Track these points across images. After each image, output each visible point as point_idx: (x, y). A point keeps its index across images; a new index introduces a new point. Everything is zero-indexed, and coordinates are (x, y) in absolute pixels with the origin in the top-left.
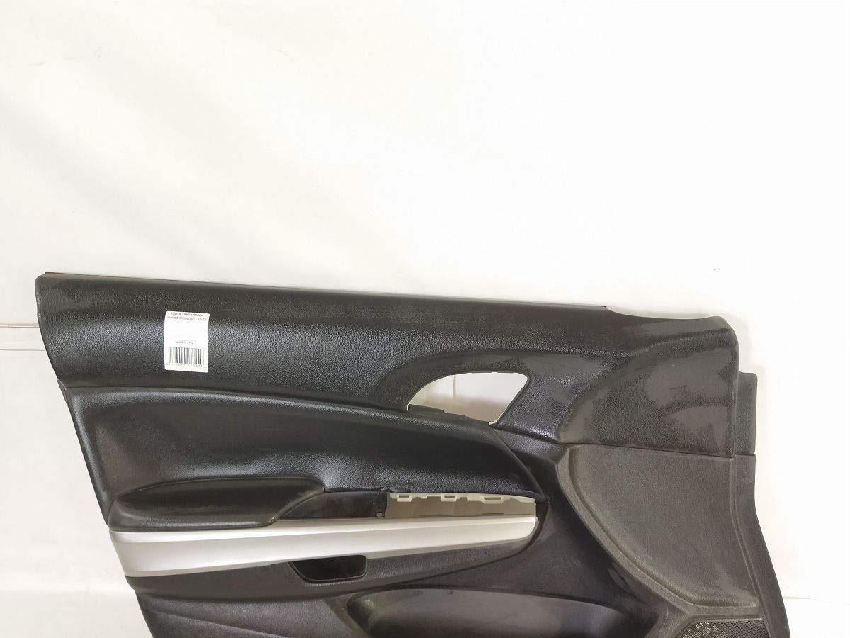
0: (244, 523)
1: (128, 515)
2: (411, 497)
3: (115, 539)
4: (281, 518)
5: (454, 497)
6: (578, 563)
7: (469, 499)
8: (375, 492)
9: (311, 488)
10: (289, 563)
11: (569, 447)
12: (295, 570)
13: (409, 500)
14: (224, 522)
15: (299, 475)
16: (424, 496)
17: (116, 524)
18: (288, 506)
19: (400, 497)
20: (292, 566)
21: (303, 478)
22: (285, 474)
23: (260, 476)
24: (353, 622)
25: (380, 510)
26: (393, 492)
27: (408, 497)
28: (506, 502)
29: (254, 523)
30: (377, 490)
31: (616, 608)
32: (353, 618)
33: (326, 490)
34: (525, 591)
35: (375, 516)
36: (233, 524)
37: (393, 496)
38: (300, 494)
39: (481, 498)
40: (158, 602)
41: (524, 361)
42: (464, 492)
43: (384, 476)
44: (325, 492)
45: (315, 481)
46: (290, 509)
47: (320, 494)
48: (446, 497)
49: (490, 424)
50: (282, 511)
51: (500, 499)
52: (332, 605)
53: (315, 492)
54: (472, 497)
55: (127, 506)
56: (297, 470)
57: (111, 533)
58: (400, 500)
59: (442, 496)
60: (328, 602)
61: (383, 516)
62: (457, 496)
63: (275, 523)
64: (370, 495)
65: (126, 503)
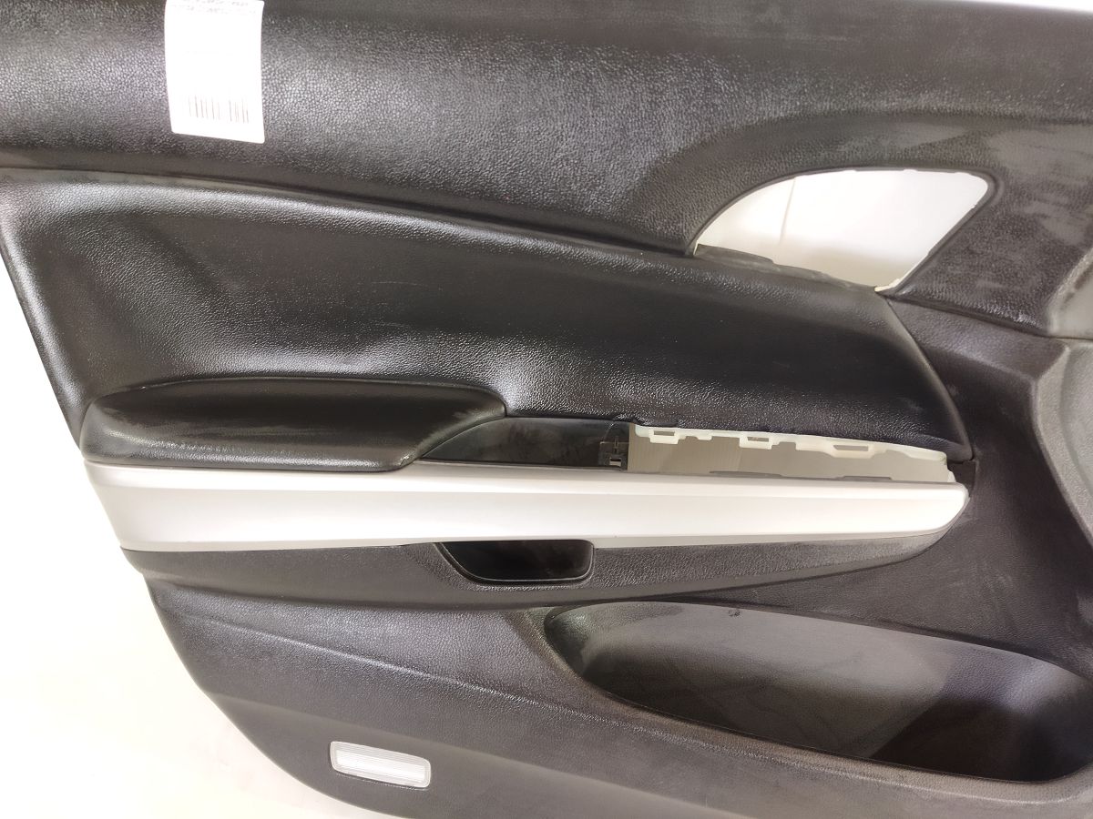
0: (347, 463)
1: (117, 434)
2: (679, 434)
3: (95, 478)
4: (421, 458)
5: (767, 440)
6: (1006, 581)
7: (799, 447)
8: (605, 422)
9: (479, 406)
10: (438, 544)
11: (1069, 345)
12: (449, 559)
13: (674, 440)
14: (307, 457)
15: (454, 381)
16: (705, 435)
17: (95, 449)
18: (437, 436)
19: (656, 433)
20: (442, 551)
21: (462, 386)
22: (427, 377)
23: (378, 376)
24: (556, 658)
25: (616, 456)
26: (641, 423)
27: (672, 434)
28: (877, 456)
29: (368, 464)
30: (609, 418)
31: (1068, 665)
32: (554, 649)
33: (509, 411)
34: (886, 623)
35: (607, 466)
36: (326, 462)
37: (640, 431)
38: (458, 415)
39: (826, 445)
40: (186, 597)
41: (991, 142)
42: (792, 431)
43: (625, 390)
44: (506, 415)
45: (485, 393)
46: (440, 442)
47: (496, 418)
48: (750, 439)
49: (877, 289)
50: (425, 443)
51: (866, 449)
52: (517, 624)
53: (488, 414)
54: (805, 443)
55: (115, 416)
56: (450, 369)
57: (87, 466)
58: (655, 439)
59: (744, 438)
60: (508, 618)
61: (624, 468)
62: (774, 439)
63: (410, 467)
64: (595, 426)
65: (113, 411)
